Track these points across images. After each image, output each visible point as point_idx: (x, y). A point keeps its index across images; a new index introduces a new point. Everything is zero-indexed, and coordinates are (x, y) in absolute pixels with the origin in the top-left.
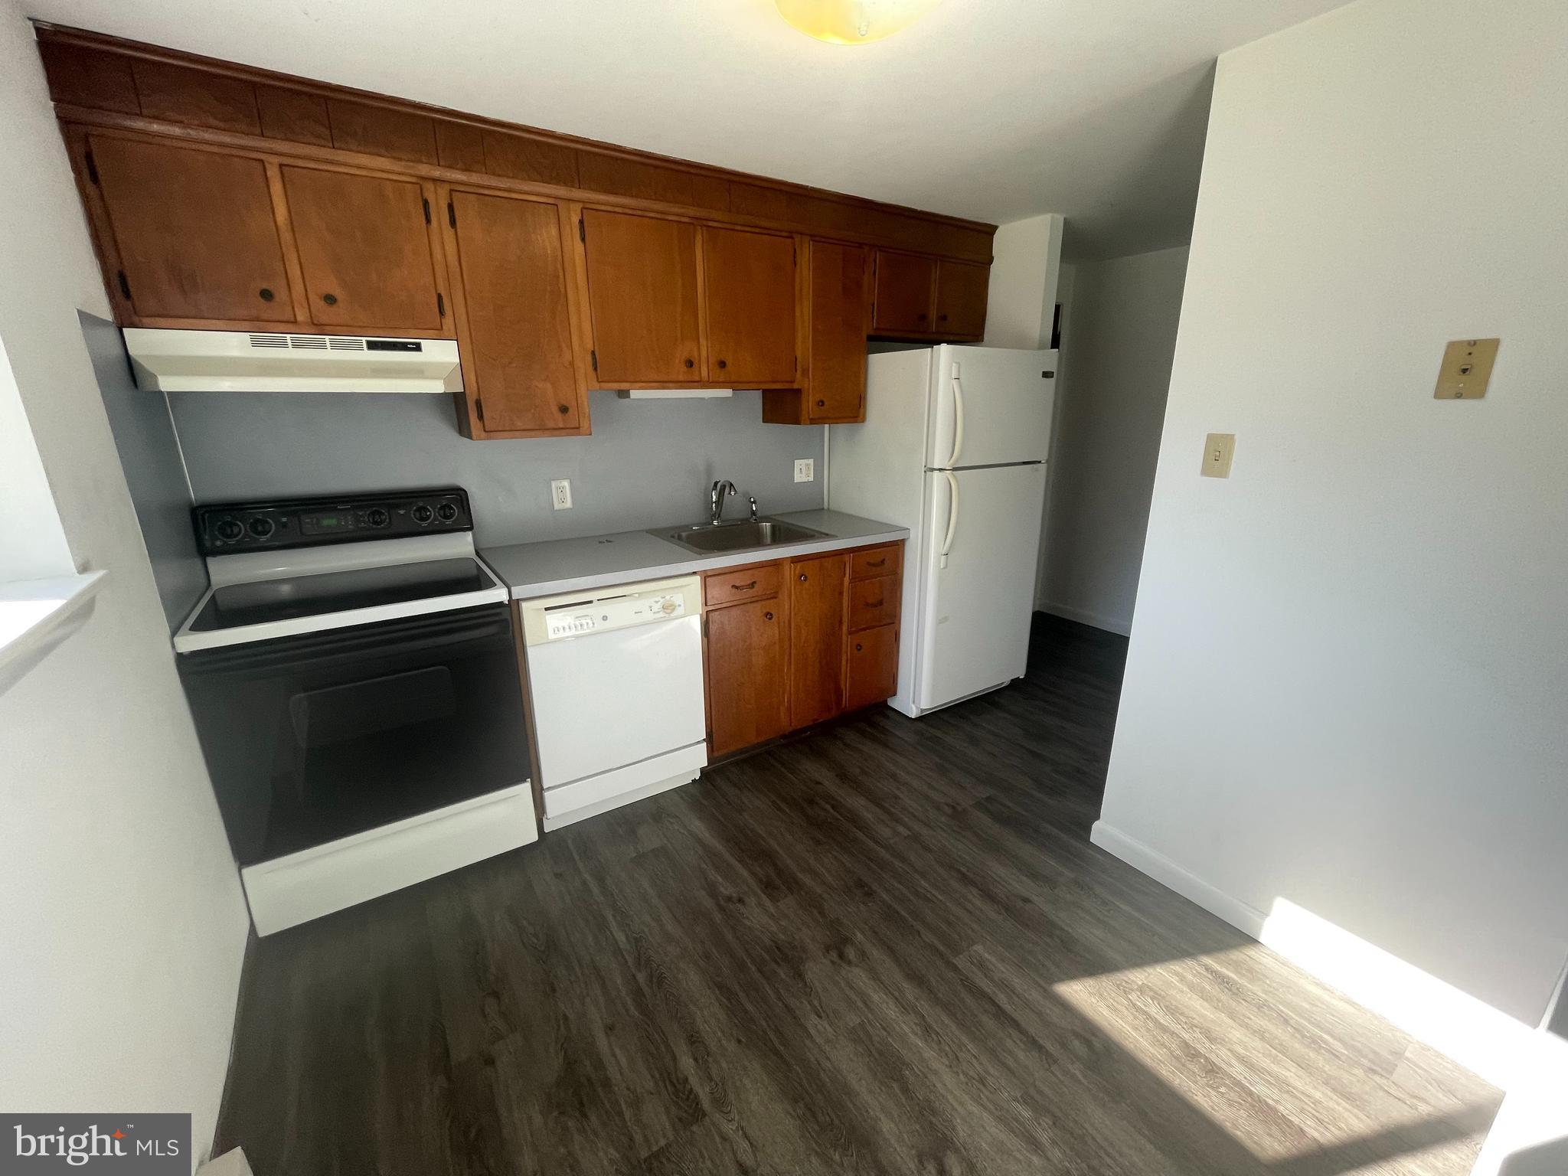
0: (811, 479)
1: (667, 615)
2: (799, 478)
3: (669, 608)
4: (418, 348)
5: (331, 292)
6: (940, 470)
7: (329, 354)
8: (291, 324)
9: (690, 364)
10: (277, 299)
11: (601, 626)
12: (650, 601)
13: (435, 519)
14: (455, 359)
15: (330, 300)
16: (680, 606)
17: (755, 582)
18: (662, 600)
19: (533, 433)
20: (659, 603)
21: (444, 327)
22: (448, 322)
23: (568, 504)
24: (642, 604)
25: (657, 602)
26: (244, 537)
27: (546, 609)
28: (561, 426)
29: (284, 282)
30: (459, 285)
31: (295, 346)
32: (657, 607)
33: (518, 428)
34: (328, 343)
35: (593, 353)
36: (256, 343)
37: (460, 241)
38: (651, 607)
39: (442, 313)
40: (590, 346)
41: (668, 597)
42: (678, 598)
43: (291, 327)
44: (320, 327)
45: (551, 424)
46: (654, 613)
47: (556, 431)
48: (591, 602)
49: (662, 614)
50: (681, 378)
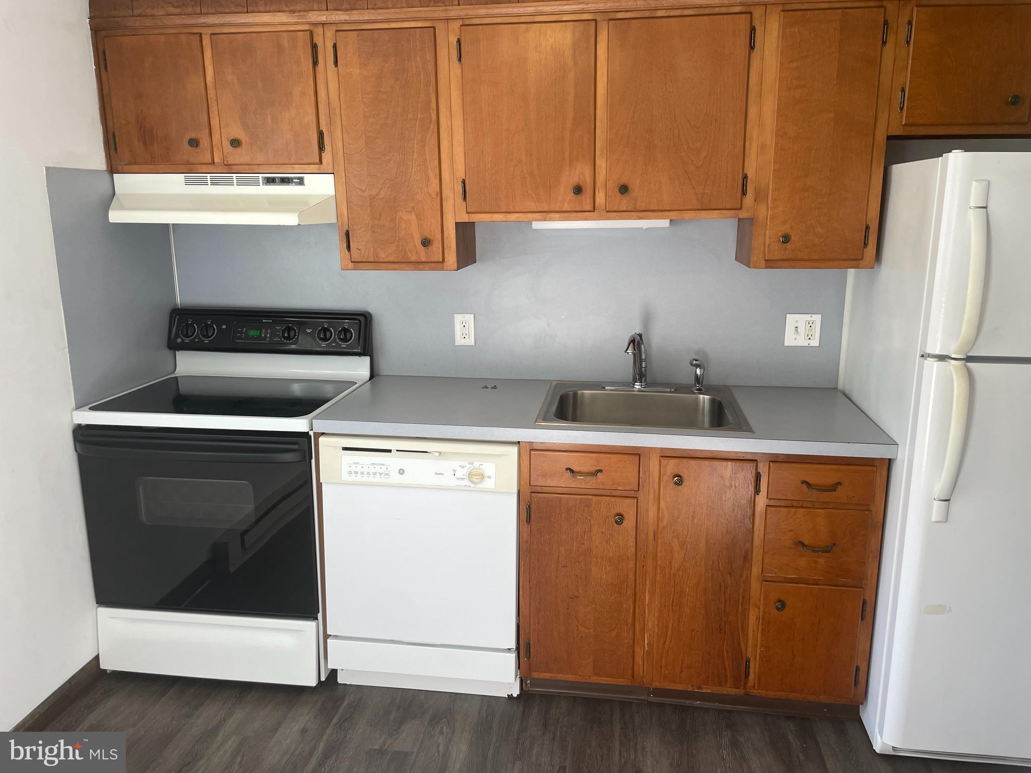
0: (815, 342)
1: (473, 485)
2: (790, 339)
3: (475, 477)
4: (301, 182)
5: (237, 136)
6: (942, 358)
7: (236, 190)
8: (211, 165)
9: (578, 190)
10: (201, 145)
11: (395, 478)
12: (454, 464)
13: (334, 340)
14: (331, 191)
15: (235, 143)
16: (489, 477)
17: (600, 471)
18: (468, 466)
19: (396, 266)
20: (466, 469)
21: (324, 161)
22: (327, 156)
23: (471, 341)
24: (447, 466)
25: (463, 467)
26: (195, 338)
27: (345, 449)
28: (423, 260)
29: (207, 131)
30: (338, 121)
31: (212, 184)
32: (461, 473)
33: (381, 260)
34: (235, 180)
35: (464, 182)
36: (188, 183)
37: (340, 76)
38: (455, 471)
39: (321, 148)
40: (461, 174)
41: (476, 464)
42: (489, 468)
43: (211, 168)
44: (229, 168)
45: (413, 258)
46: (458, 479)
47: (418, 265)
48: (390, 451)
49: (466, 482)
50: (566, 207)
